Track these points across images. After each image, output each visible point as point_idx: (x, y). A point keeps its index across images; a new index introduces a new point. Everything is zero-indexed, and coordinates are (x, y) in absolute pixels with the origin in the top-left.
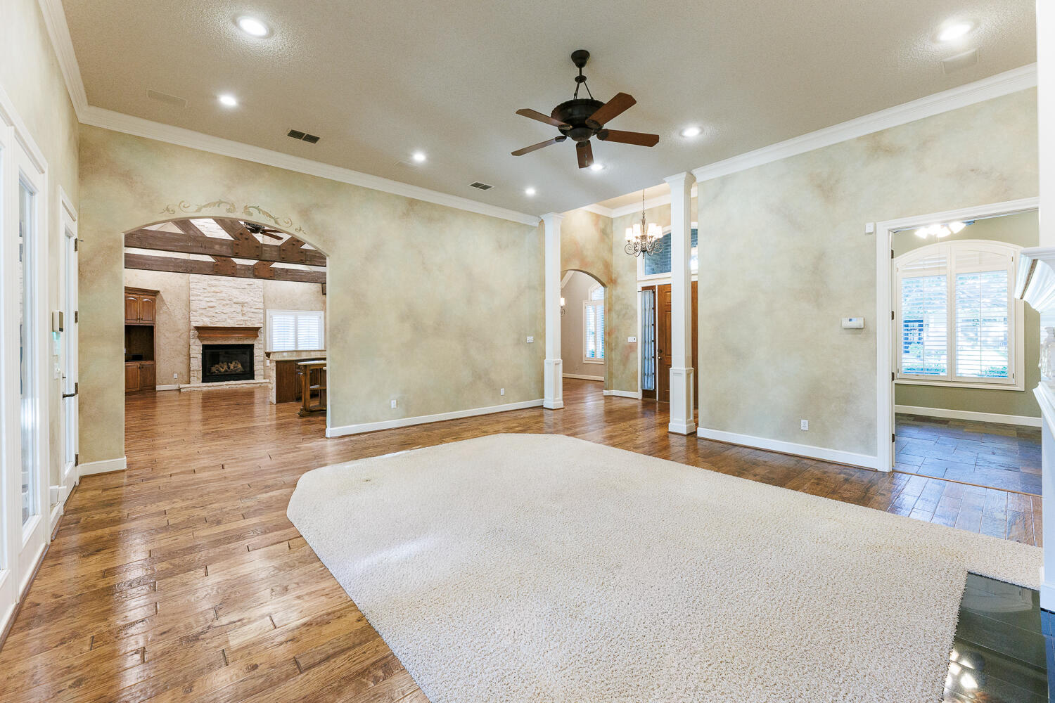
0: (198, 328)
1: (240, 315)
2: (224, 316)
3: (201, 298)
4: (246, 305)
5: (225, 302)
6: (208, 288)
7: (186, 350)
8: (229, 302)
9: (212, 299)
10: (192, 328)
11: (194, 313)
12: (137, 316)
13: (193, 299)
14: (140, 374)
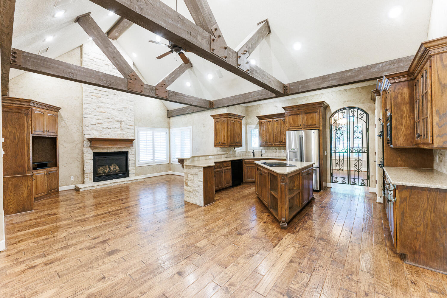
0: (91, 140)
1: (119, 130)
2: (109, 131)
3: (91, 116)
4: (123, 122)
5: (109, 120)
6: (97, 109)
7: (80, 157)
8: (112, 120)
9: (100, 117)
10: (85, 139)
11: (87, 127)
12: (44, 128)
13: (86, 117)
14: (47, 180)
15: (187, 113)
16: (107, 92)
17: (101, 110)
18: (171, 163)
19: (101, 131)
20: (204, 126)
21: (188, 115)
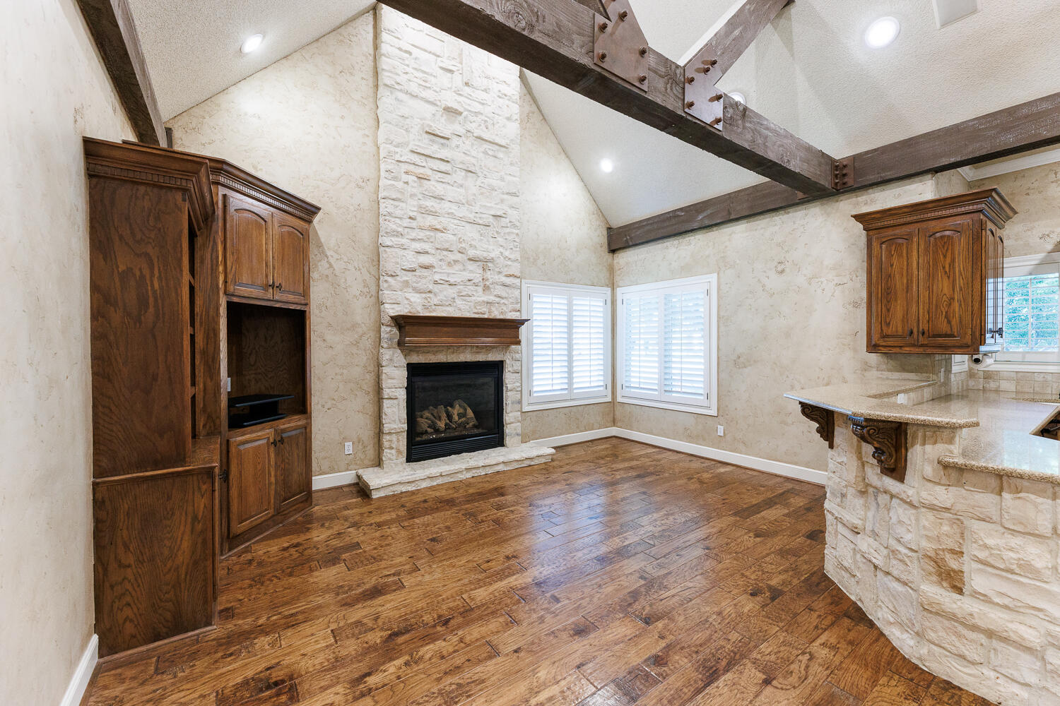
0: (403, 323)
1: (480, 289)
2: (451, 292)
3: (404, 241)
4: (489, 264)
5: (451, 257)
6: (419, 218)
7: (370, 378)
8: (458, 257)
9: (426, 247)
10: (386, 319)
11: (389, 279)
12: (267, 276)
13: (389, 243)
14: (276, 463)
15: (695, 225)
16: (448, 161)
17: (430, 221)
18: (619, 399)
19: (430, 292)
20: (780, 269)
21: (697, 236)
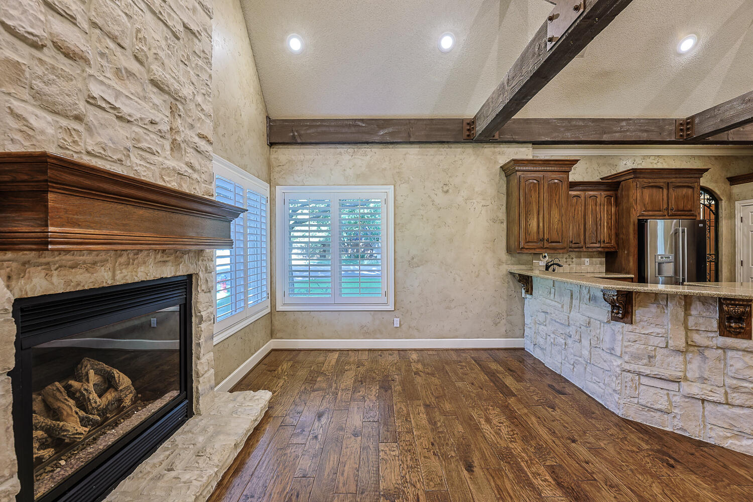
4: (180, 106)
15: (377, 139)
18: (280, 308)
20: (445, 189)
21: (373, 150)
